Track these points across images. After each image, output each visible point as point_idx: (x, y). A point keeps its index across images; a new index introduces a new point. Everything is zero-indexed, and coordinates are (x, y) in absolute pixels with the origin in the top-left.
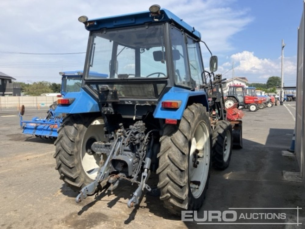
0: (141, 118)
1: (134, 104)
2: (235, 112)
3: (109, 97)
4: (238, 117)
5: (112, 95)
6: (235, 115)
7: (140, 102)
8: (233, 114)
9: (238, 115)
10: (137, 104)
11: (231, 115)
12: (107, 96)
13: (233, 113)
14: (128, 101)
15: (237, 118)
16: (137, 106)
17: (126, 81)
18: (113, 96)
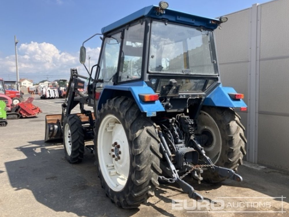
0: (183, 111)
1: (187, 98)
2: (36, 107)
3: (171, 91)
4: (39, 111)
5: (175, 89)
6: (35, 110)
7: (193, 96)
8: (33, 109)
9: (38, 110)
10: (190, 98)
11: (31, 110)
12: (169, 90)
13: (33, 107)
14: (183, 95)
15: (37, 112)
16: (190, 99)
17: (189, 76)
18: (175, 91)
